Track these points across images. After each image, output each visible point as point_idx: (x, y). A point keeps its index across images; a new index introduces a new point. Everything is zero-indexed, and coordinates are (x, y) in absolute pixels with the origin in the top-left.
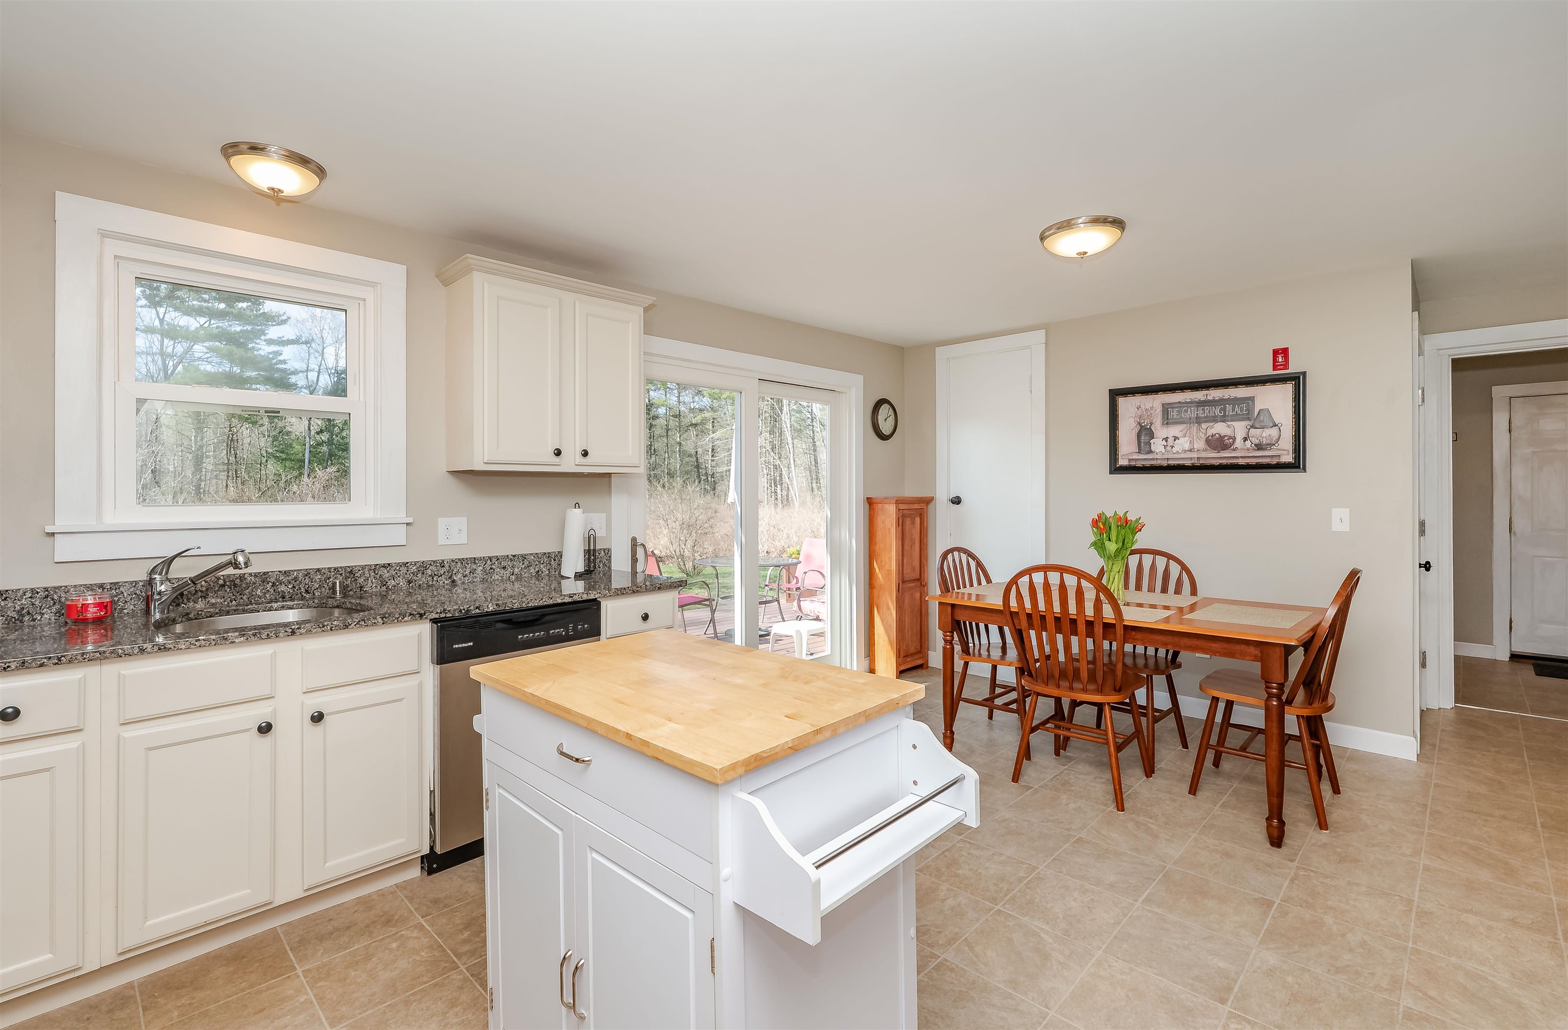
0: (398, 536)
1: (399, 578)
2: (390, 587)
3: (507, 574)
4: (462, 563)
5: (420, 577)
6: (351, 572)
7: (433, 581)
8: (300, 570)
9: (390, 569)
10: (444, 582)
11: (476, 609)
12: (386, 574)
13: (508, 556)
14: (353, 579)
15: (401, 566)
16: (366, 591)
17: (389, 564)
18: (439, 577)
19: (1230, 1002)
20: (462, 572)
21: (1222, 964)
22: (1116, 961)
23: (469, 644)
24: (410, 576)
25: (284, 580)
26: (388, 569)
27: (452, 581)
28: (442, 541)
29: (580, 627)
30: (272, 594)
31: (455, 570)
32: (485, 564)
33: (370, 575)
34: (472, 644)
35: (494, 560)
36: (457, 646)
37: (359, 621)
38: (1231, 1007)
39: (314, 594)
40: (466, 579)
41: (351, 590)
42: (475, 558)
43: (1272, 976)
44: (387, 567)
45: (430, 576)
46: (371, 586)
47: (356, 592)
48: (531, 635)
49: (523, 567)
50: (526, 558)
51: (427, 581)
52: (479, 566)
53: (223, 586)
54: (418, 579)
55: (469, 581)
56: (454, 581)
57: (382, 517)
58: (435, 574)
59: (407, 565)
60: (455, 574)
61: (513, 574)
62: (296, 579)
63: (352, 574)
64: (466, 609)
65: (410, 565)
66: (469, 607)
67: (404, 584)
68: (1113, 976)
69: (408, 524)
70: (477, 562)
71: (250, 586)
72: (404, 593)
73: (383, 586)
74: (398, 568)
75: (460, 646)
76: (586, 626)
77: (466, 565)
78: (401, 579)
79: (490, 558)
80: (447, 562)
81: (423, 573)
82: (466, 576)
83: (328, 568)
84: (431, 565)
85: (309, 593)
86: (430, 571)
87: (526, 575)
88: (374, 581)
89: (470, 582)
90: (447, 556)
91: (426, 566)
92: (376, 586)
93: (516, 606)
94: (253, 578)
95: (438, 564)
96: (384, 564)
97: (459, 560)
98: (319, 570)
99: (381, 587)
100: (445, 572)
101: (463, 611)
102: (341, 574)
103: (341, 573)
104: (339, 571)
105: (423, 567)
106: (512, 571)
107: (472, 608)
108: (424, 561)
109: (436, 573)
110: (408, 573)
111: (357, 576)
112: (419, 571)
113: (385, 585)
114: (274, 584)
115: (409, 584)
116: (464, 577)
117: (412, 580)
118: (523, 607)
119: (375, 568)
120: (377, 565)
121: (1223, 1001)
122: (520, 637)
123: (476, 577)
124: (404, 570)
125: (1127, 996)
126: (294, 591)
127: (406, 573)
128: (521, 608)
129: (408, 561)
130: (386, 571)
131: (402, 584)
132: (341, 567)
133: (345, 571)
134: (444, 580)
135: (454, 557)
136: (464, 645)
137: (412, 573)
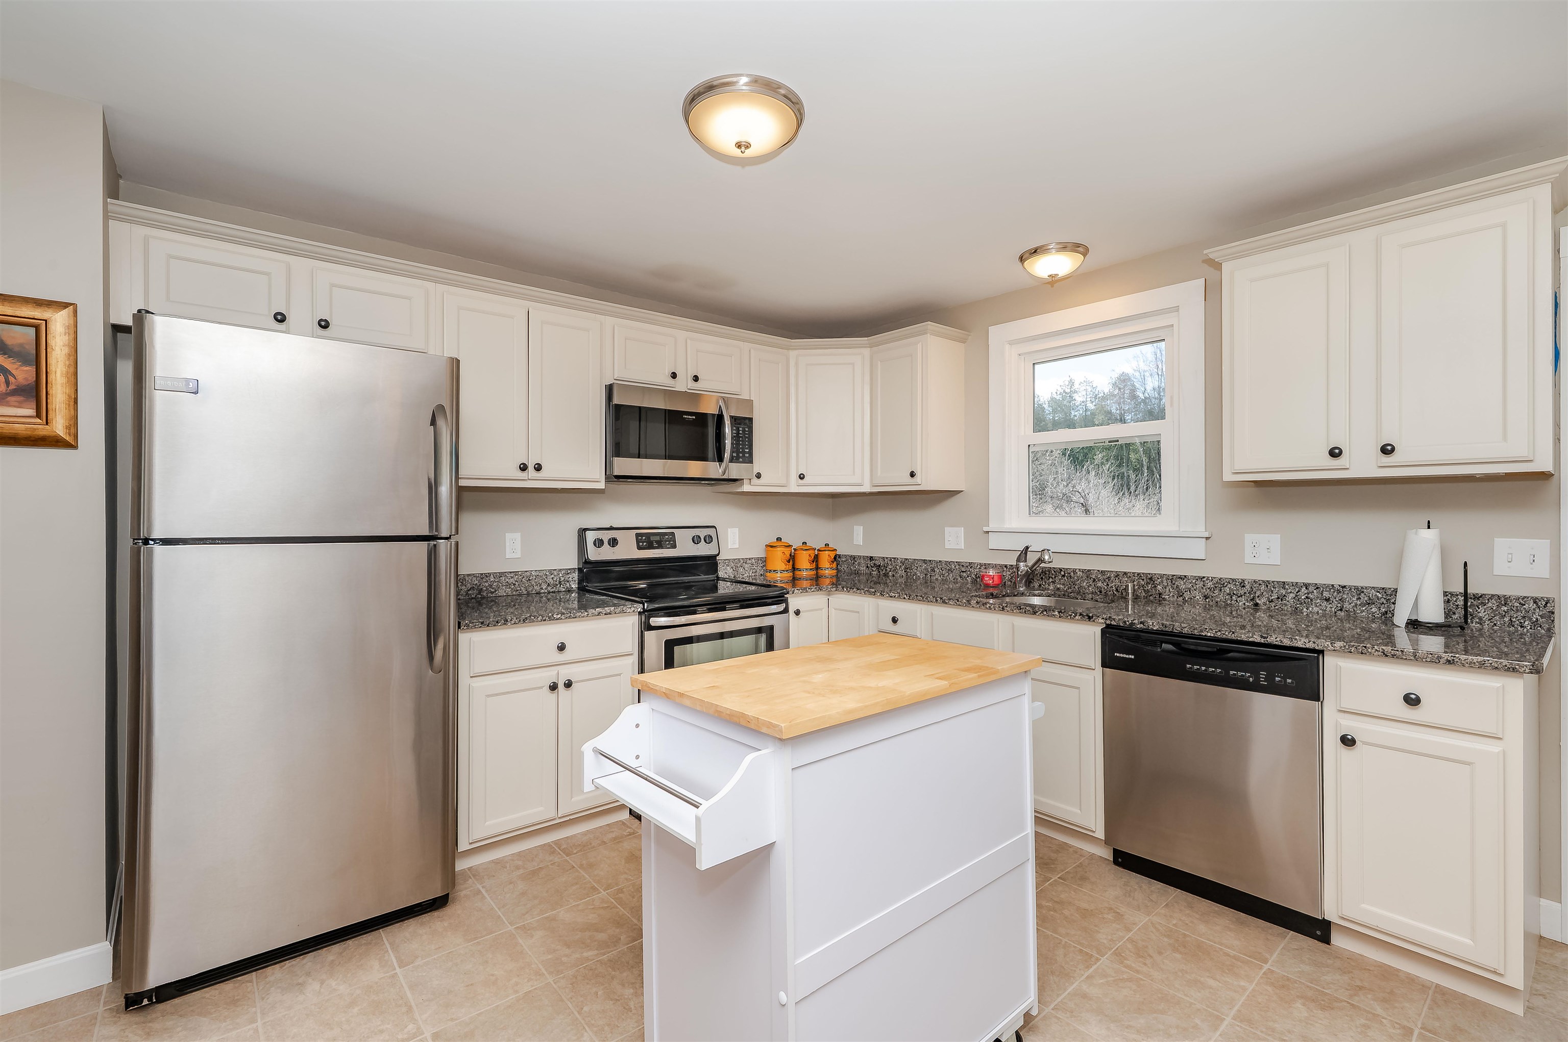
0: (1198, 550)
1: (1195, 592)
2: (1187, 599)
3: (1331, 608)
4: (1267, 586)
5: (1217, 594)
6: (1151, 579)
7: (1232, 600)
8: (1112, 571)
9: (1186, 581)
10: (1244, 604)
11: (1141, 623)
12: (1182, 585)
13: (1333, 585)
14: (1153, 586)
15: (1197, 580)
16: (1164, 598)
17: (1185, 576)
18: (1239, 597)
20: (1267, 596)
23: (1130, 656)
24: (1206, 591)
25: (1101, 578)
26: (1184, 581)
27: (1255, 604)
28: (1248, 559)
29: (1277, 679)
30: (1093, 588)
31: (1258, 593)
32: (1299, 591)
33: (1167, 584)
34: (1133, 657)
35: (1311, 589)
36: (1118, 655)
37: (1043, 611)
39: (1122, 594)
40: (1273, 604)
41: (1151, 595)
42: (1284, 583)
44: (1184, 579)
45: (1228, 594)
46: (1169, 595)
47: (1156, 597)
48: (1203, 668)
49: (1359, 603)
50: (1363, 592)
51: (1225, 599)
52: (1291, 592)
53: (1064, 576)
54: (1215, 595)
55: (1277, 607)
56: (1256, 605)
57: (1181, 530)
58: (1233, 593)
59: (1203, 580)
60: (1258, 596)
61: (1341, 610)
62: (1109, 578)
63: (1152, 580)
64: (1130, 622)
65: (1207, 580)
66: (1133, 620)
67: (1200, 598)
69: (1207, 538)
70: (1287, 587)
71: (1079, 579)
72: (1200, 607)
73: (1180, 597)
74: (1194, 581)
75: (1122, 655)
76: (1289, 681)
77: (1273, 589)
78: (1197, 593)
79: (1307, 586)
80: (1249, 583)
81: (1221, 590)
82: (1272, 601)
83: (1133, 573)
84: (1229, 583)
85: (1119, 592)
86: (1228, 589)
87: (1364, 614)
88: (1171, 590)
89: (1277, 609)
90: (1249, 575)
91: (1224, 584)
92: (1173, 596)
93: (1185, 631)
94: (1081, 573)
95: (1237, 583)
96: (1181, 576)
97: (1264, 582)
98: (1125, 573)
99: (1177, 598)
100: (1245, 593)
101: (1127, 623)
102: (1143, 580)
103: (1143, 578)
104: (1141, 576)
105: (1220, 584)
106: (1339, 605)
107: (1136, 621)
108: (1221, 578)
109: (1235, 592)
110: (1204, 588)
111: (1156, 584)
112: (1216, 587)
113: (1182, 596)
114: (1094, 580)
115: (1205, 599)
116: (1270, 602)
117: (1208, 596)
118: (1195, 635)
119: (1172, 579)
120: (1174, 575)
122: (1188, 666)
123: (1286, 605)
124: (1200, 584)
126: (1108, 588)
127: (1202, 588)
128: (1192, 634)
129: (1205, 576)
130: (1182, 583)
131: (1198, 597)
132: (1143, 573)
133: (1146, 577)
134: (1244, 602)
135: (1257, 578)
136: (1125, 656)
137: (1209, 588)
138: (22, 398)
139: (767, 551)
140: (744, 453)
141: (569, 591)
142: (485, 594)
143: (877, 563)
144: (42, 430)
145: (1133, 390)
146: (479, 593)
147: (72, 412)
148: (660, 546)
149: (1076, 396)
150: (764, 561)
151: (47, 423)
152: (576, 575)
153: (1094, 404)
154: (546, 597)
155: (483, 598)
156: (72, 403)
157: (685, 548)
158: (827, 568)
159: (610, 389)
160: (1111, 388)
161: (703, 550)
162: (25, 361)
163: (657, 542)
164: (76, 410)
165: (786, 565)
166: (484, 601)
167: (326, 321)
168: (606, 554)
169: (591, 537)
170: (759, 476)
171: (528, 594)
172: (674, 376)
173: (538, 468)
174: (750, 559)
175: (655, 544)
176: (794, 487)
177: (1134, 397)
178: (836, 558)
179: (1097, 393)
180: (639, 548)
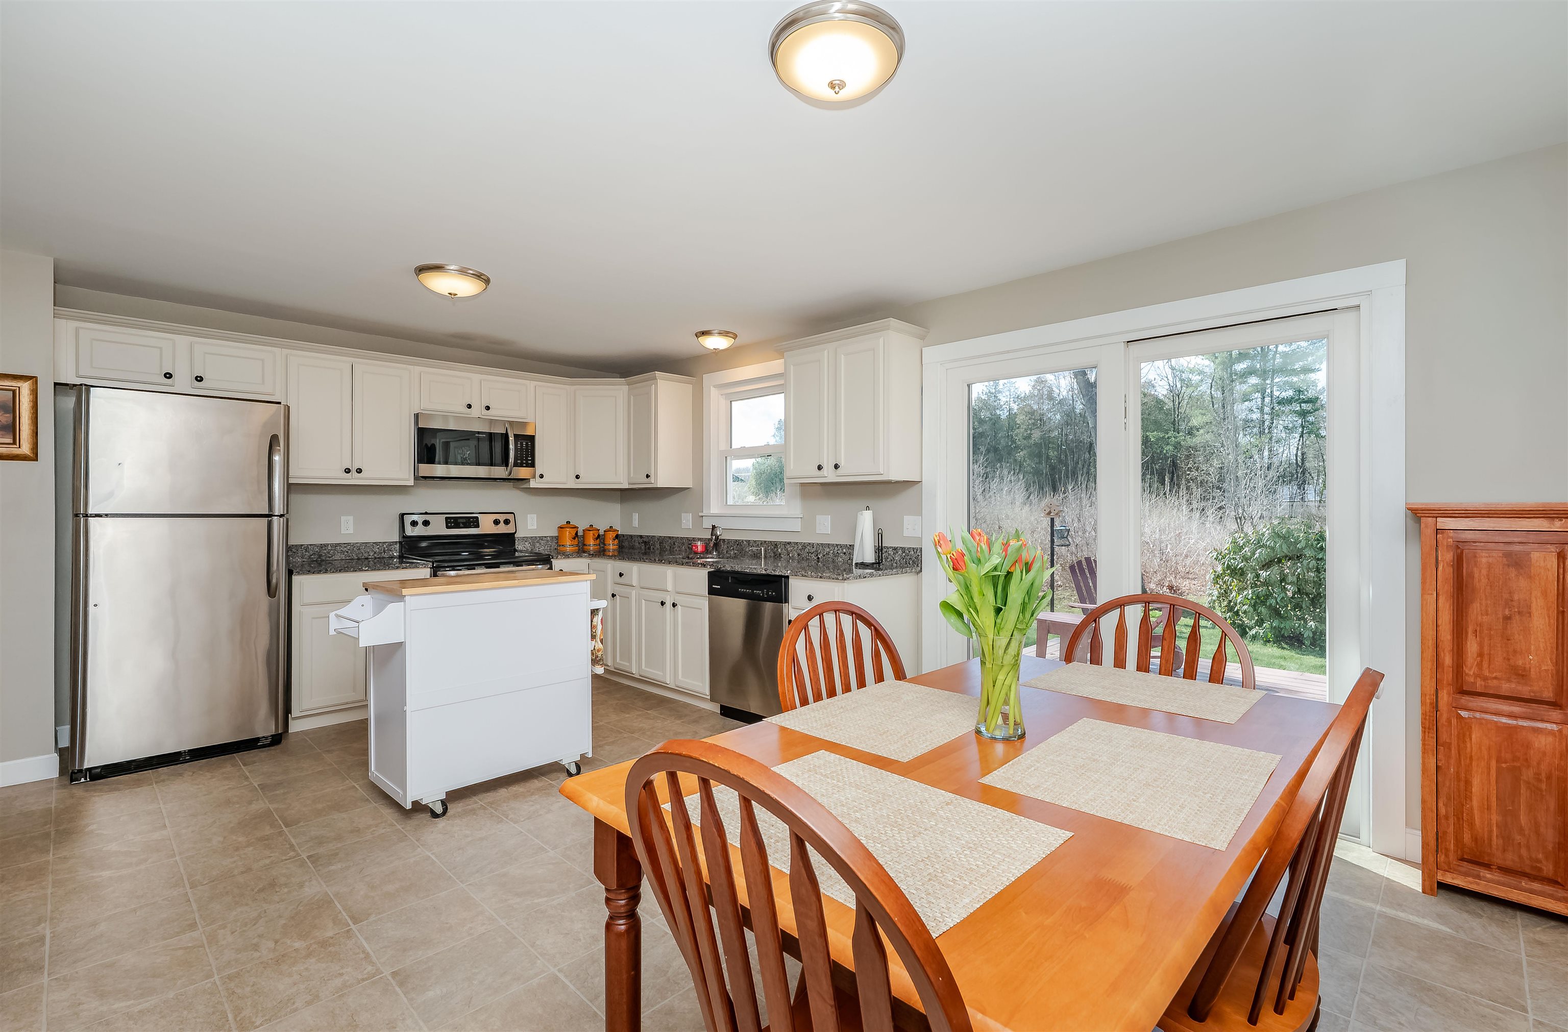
0: (797, 525)
1: (794, 552)
2: (790, 556)
6: (776, 545)
8: (759, 541)
9: (791, 545)
12: (789, 548)
15: (795, 544)
17: (790, 542)
19: (390, 978)
20: (823, 553)
21: (430, 994)
22: (486, 929)
24: (798, 551)
25: (754, 545)
27: (818, 558)
28: (818, 531)
31: (819, 551)
33: (783, 547)
34: (719, 587)
35: (839, 547)
38: (385, 976)
41: (776, 555)
43: (387, 1024)
46: (784, 555)
47: (778, 556)
51: (806, 556)
54: (802, 553)
57: (790, 514)
58: (809, 552)
59: (799, 544)
67: (796, 555)
68: (472, 922)
69: (801, 518)
70: (830, 547)
76: (774, 593)
77: (824, 548)
80: (815, 545)
81: (804, 550)
82: (824, 556)
86: (807, 549)
88: (784, 551)
91: (805, 546)
95: (810, 545)
96: (788, 542)
97: (821, 544)
99: (787, 556)
100: (814, 551)
102: (773, 545)
108: (804, 543)
112: (802, 548)
120: (785, 542)
121: (394, 974)
125: (447, 923)
138: (4, 433)
139: (559, 532)
140: (527, 460)
141: (392, 557)
142: (324, 558)
143: (645, 540)
144: (14, 450)
145: (1051, 392)
146: (319, 557)
147: (35, 440)
148: (466, 526)
149: (1000, 396)
150: (557, 538)
151: (20, 447)
152: (397, 546)
153: (1017, 403)
154: (373, 561)
155: (322, 561)
156: (35, 435)
157: (487, 526)
158: (612, 545)
159: (417, 416)
160: (1031, 389)
161: (502, 529)
162: (6, 412)
163: (463, 523)
164: (37, 439)
165: (572, 541)
166: (324, 563)
167: (201, 377)
168: (420, 531)
169: (408, 520)
170: (542, 476)
171: (358, 559)
172: (469, 406)
173: (359, 471)
174: (545, 537)
175: (461, 525)
176: (572, 484)
177: (1051, 398)
178: (617, 536)
179: (1019, 393)
180: (448, 527)
